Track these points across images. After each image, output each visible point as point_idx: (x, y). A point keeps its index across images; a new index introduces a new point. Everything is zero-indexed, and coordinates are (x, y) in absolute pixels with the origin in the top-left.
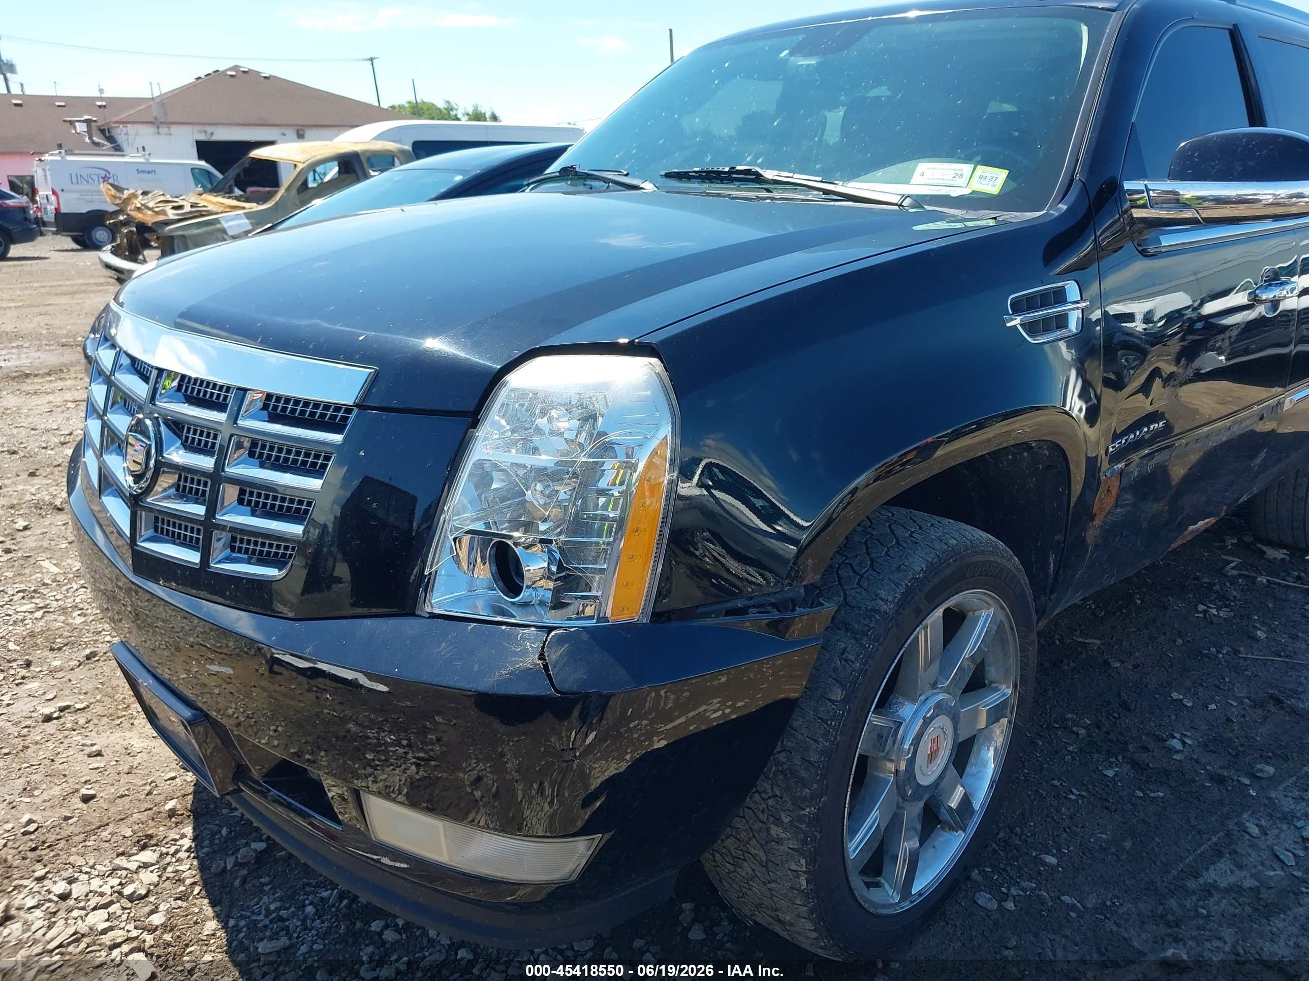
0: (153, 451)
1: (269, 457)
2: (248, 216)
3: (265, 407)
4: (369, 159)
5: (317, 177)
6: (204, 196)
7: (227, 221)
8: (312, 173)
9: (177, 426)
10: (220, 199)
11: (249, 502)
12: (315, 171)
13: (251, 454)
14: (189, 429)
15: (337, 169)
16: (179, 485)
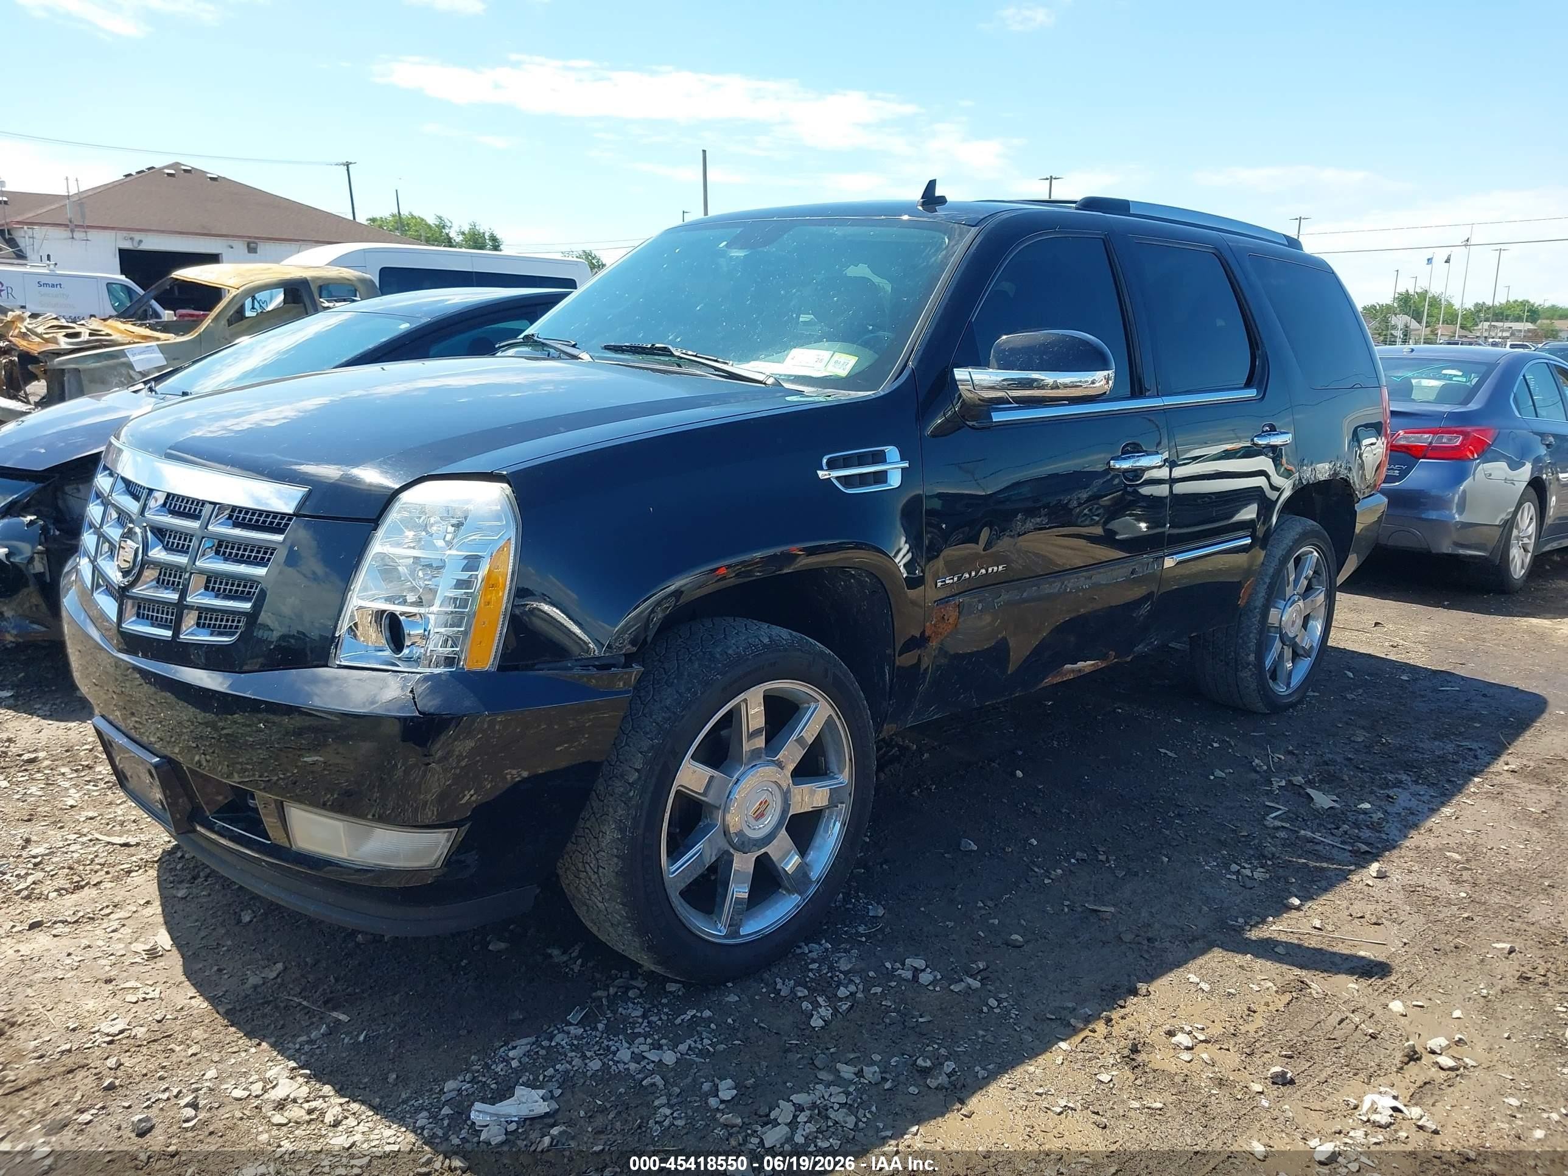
0: (141, 551)
1: (231, 554)
2: (163, 349)
3: (230, 517)
4: (321, 288)
5: (257, 305)
6: (110, 322)
7: (134, 355)
8: (250, 299)
9: (160, 532)
10: (129, 327)
11: (213, 588)
12: (254, 298)
13: (217, 553)
14: (170, 535)
15: (281, 297)
16: (159, 579)
